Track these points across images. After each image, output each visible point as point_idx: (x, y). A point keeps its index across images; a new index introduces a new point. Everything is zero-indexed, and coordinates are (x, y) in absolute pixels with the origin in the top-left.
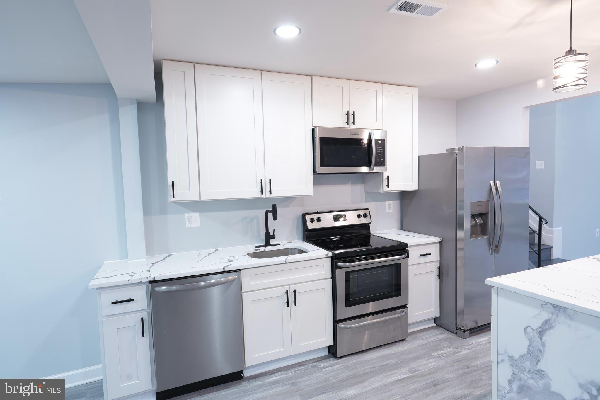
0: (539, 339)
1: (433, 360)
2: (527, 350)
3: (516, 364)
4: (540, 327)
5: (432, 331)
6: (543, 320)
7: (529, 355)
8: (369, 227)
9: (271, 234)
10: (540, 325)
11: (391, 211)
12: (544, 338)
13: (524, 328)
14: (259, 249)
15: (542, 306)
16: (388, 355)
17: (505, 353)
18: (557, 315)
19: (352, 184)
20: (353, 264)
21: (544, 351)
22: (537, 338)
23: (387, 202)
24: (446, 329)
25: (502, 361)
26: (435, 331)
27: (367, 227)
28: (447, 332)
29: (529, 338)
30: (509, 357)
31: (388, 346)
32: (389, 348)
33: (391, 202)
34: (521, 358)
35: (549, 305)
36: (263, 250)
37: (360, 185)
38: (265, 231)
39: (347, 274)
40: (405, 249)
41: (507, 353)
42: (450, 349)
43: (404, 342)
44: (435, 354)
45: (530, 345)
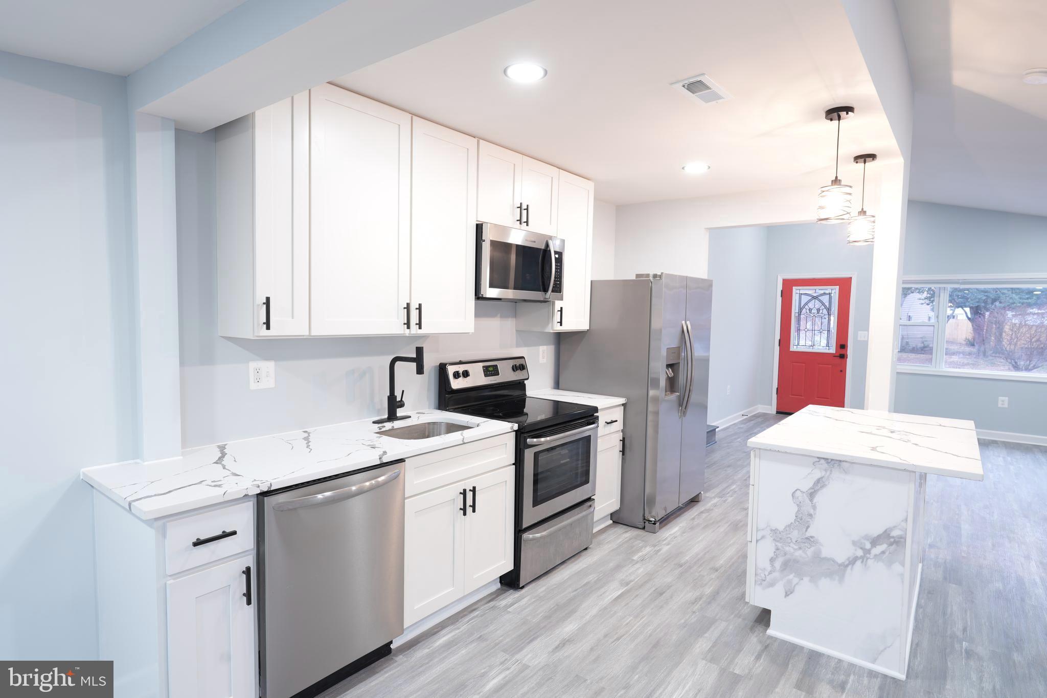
0: (809, 502)
1: (638, 566)
2: (795, 518)
3: (780, 537)
4: (811, 488)
5: (613, 531)
6: (815, 479)
7: (797, 523)
8: (524, 385)
9: (398, 399)
10: (811, 485)
11: (545, 361)
12: (815, 500)
13: (792, 492)
14: (385, 426)
15: (814, 463)
16: (581, 570)
17: (767, 527)
18: (831, 471)
19: (501, 317)
20: (543, 439)
21: (815, 514)
22: (807, 501)
23: (541, 347)
24: (628, 525)
25: (763, 537)
26: (616, 529)
27: (520, 385)
28: (630, 528)
29: (798, 503)
30: (772, 530)
31: (573, 559)
32: (577, 562)
33: (545, 348)
34: (787, 529)
35: (823, 461)
36: (390, 428)
37: (510, 319)
38: (389, 394)
39: (536, 455)
40: (593, 415)
41: (769, 526)
42: (648, 549)
43: (588, 551)
44: (635, 558)
45: (798, 511)
